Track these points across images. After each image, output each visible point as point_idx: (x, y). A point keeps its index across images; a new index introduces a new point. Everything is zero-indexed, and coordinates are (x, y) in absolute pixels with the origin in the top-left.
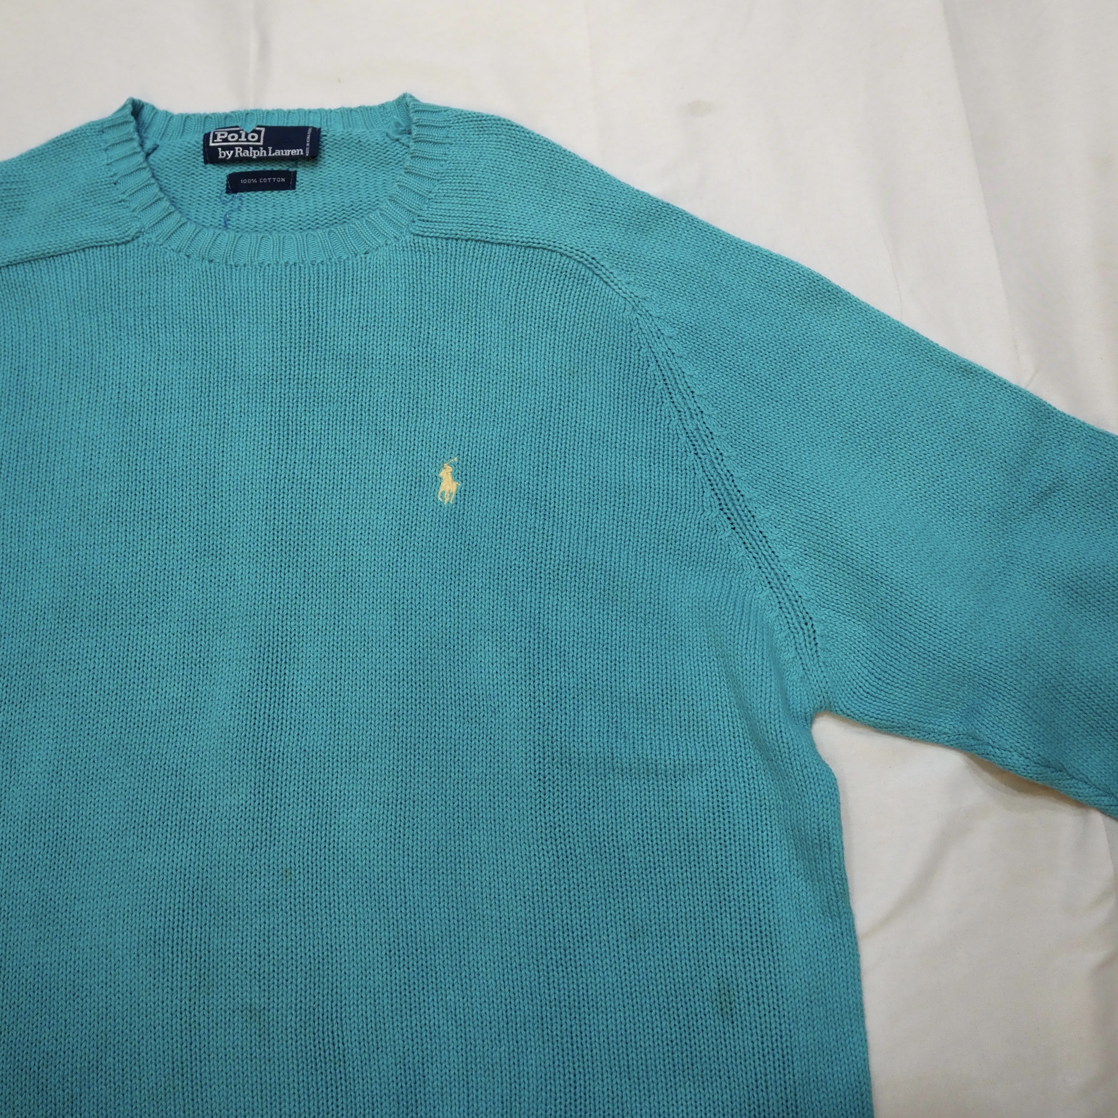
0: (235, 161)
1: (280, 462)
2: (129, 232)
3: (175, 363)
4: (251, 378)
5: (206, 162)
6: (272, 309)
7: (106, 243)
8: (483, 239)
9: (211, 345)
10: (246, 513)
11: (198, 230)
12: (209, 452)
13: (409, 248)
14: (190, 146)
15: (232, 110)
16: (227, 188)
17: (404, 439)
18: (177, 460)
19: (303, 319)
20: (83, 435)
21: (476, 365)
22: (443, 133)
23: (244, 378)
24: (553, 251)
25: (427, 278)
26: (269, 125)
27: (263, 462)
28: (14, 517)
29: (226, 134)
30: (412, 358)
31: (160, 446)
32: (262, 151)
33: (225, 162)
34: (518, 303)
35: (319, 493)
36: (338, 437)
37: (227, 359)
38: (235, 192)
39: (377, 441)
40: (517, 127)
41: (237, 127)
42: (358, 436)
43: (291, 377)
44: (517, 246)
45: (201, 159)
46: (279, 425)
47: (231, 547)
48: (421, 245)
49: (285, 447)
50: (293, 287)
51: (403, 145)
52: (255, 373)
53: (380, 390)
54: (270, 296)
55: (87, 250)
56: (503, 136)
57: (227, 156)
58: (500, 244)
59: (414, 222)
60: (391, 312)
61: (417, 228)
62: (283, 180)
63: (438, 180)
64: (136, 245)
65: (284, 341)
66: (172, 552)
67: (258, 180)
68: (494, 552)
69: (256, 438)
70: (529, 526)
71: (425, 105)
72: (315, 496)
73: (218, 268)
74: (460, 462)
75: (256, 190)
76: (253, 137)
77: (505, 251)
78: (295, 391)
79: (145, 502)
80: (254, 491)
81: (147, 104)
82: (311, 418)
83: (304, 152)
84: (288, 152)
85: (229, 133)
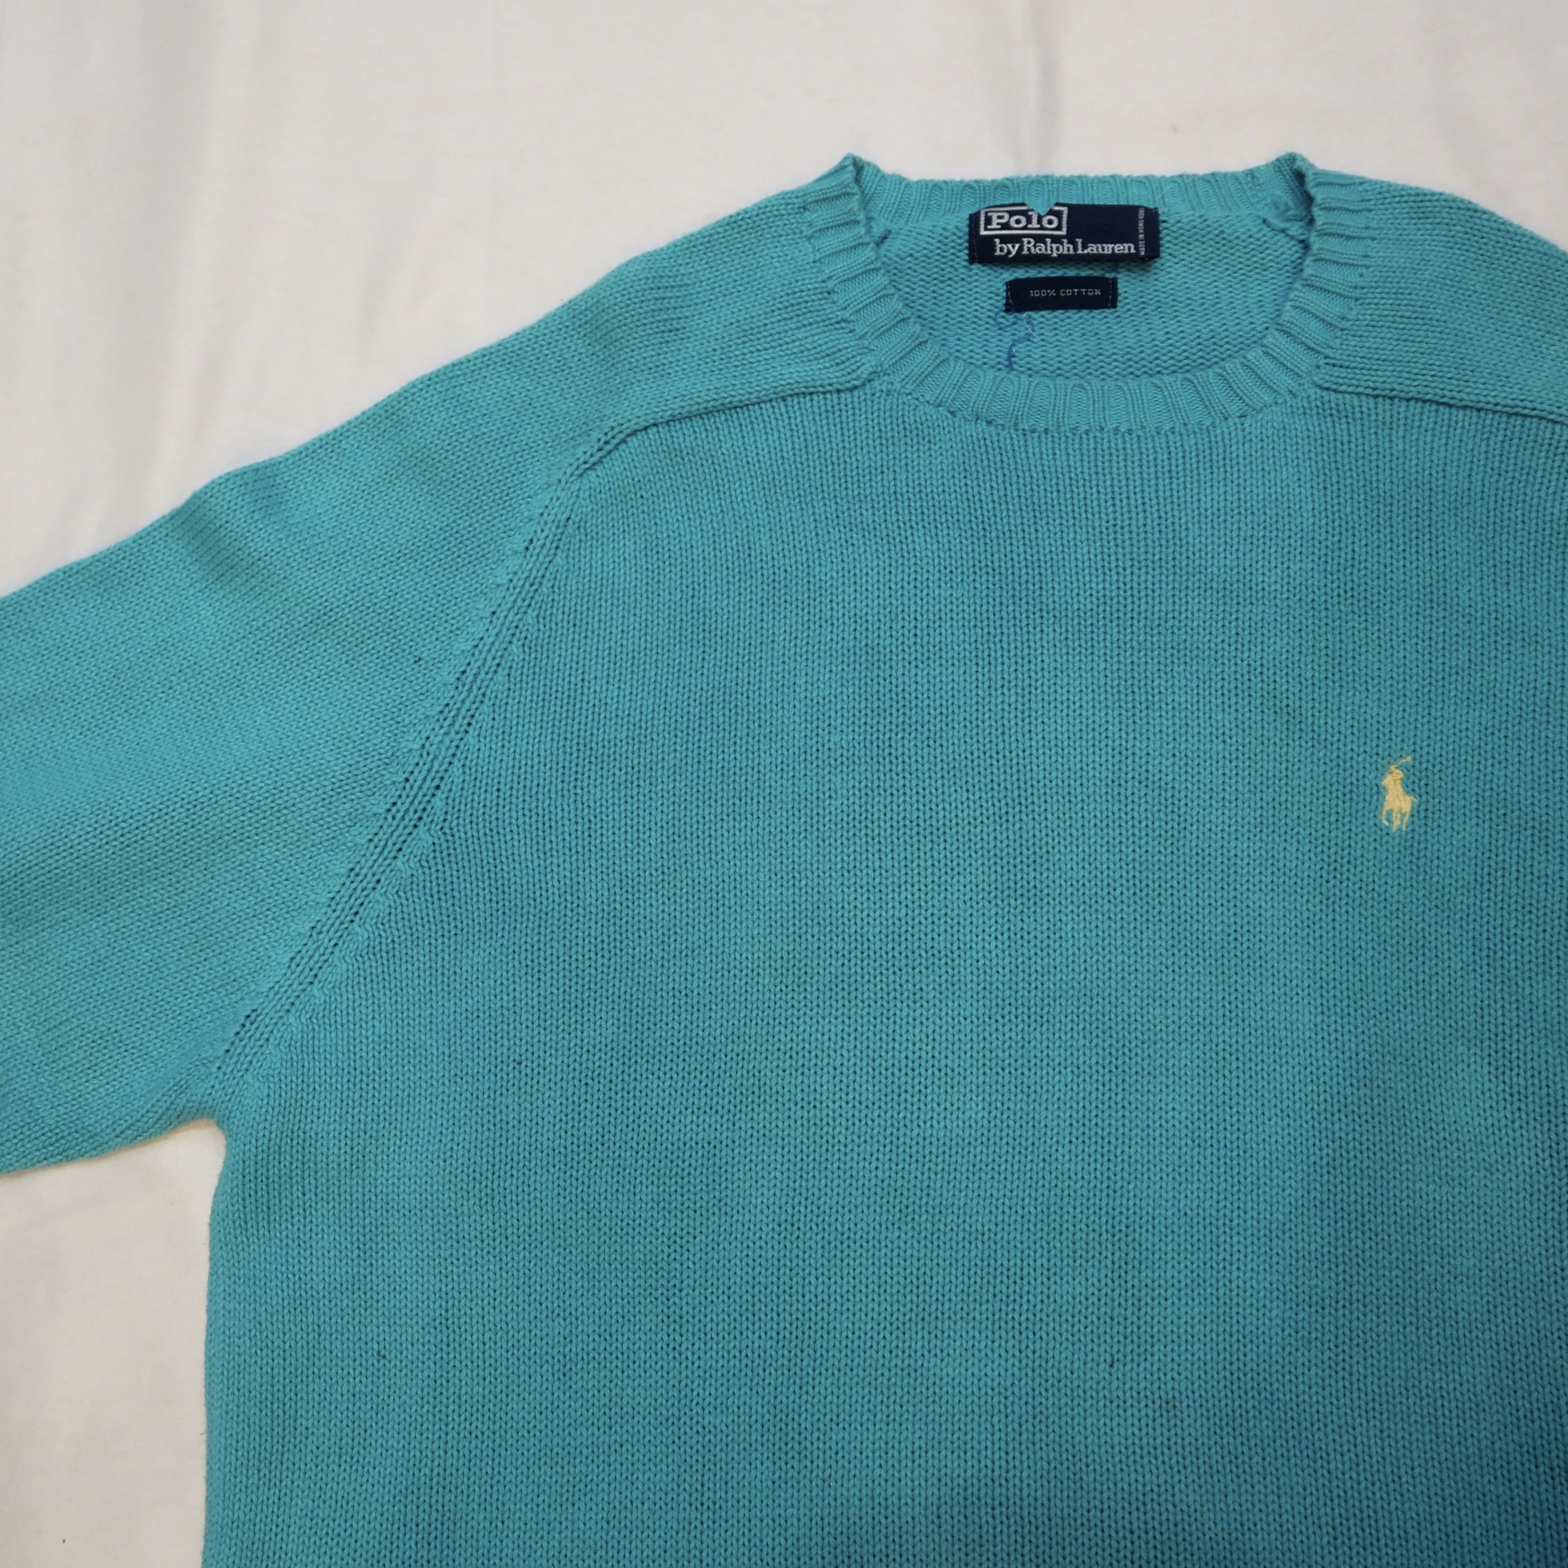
0: (1021, 260)
1: (1124, 752)
2: (859, 372)
3: (943, 585)
4: (1070, 614)
5: (972, 260)
6: (1099, 505)
7: (821, 389)
8: (1437, 398)
9: (1000, 559)
10: (1074, 832)
11: (967, 371)
12: (1007, 731)
13: (1315, 411)
14: (946, 234)
15: (1008, 176)
16: (1007, 304)
17: (1322, 722)
18: (956, 741)
19: (1149, 521)
20: (803, 695)
21: (1435, 605)
22: (1361, 220)
23: (1058, 615)
24: (1554, 422)
25: (1346, 461)
26: (1074, 202)
27: (1097, 751)
28: (701, 820)
29: (1007, 216)
30: (1329, 591)
31: (927, 718)
32: (1066, 245)
33: (1005, 261)
34: (1499, 505)
35: (1190, 804)
36: (1213, 715)
37: (1027, 582)
38: (1020, 310)
39: (1278, 724)
40: (1484, 212)
41: (1023, 204)
42: (1247, 715)
43: (1135, 615)
44: (1495, 412)
45: (964, 255)
46: (1119, 692)
47: (1051, 884)
48: (1333, 405)
49: (1130, 729)
50: (1129, 469)
51: (1292, 238)
52: (1076, 606)
53: (1278, 641)
54: (1094, 483)
55: (789, 398)
56: (1458, 228)
57: (1009, 252)
58: (1465, 407)
59: (1318, 367)
60: (1289, 515)
61: (1327, 378)
62: (1098, 292)
63: (1357, 299)
64: (869, 391)
65: (1120, 557)
66: (956, 888)
67: (1057, 292)
68: (1478, 912)
69: (1084, 713)
70: (1536, 874)
71: (1325, 174)
72: (1183, 810)
73: (1003, 434)
74: (1417, 764)
75: (1054, 308)
76: (1050, 222)
77: (1474, 420)
78: (1142, 638)
79: (908, 806)
80: (1085, 798)
81: (869, 164)
82: (1170, 683)
83: (1136, 248)
84: (1108, 249)
85: (1012, 214)
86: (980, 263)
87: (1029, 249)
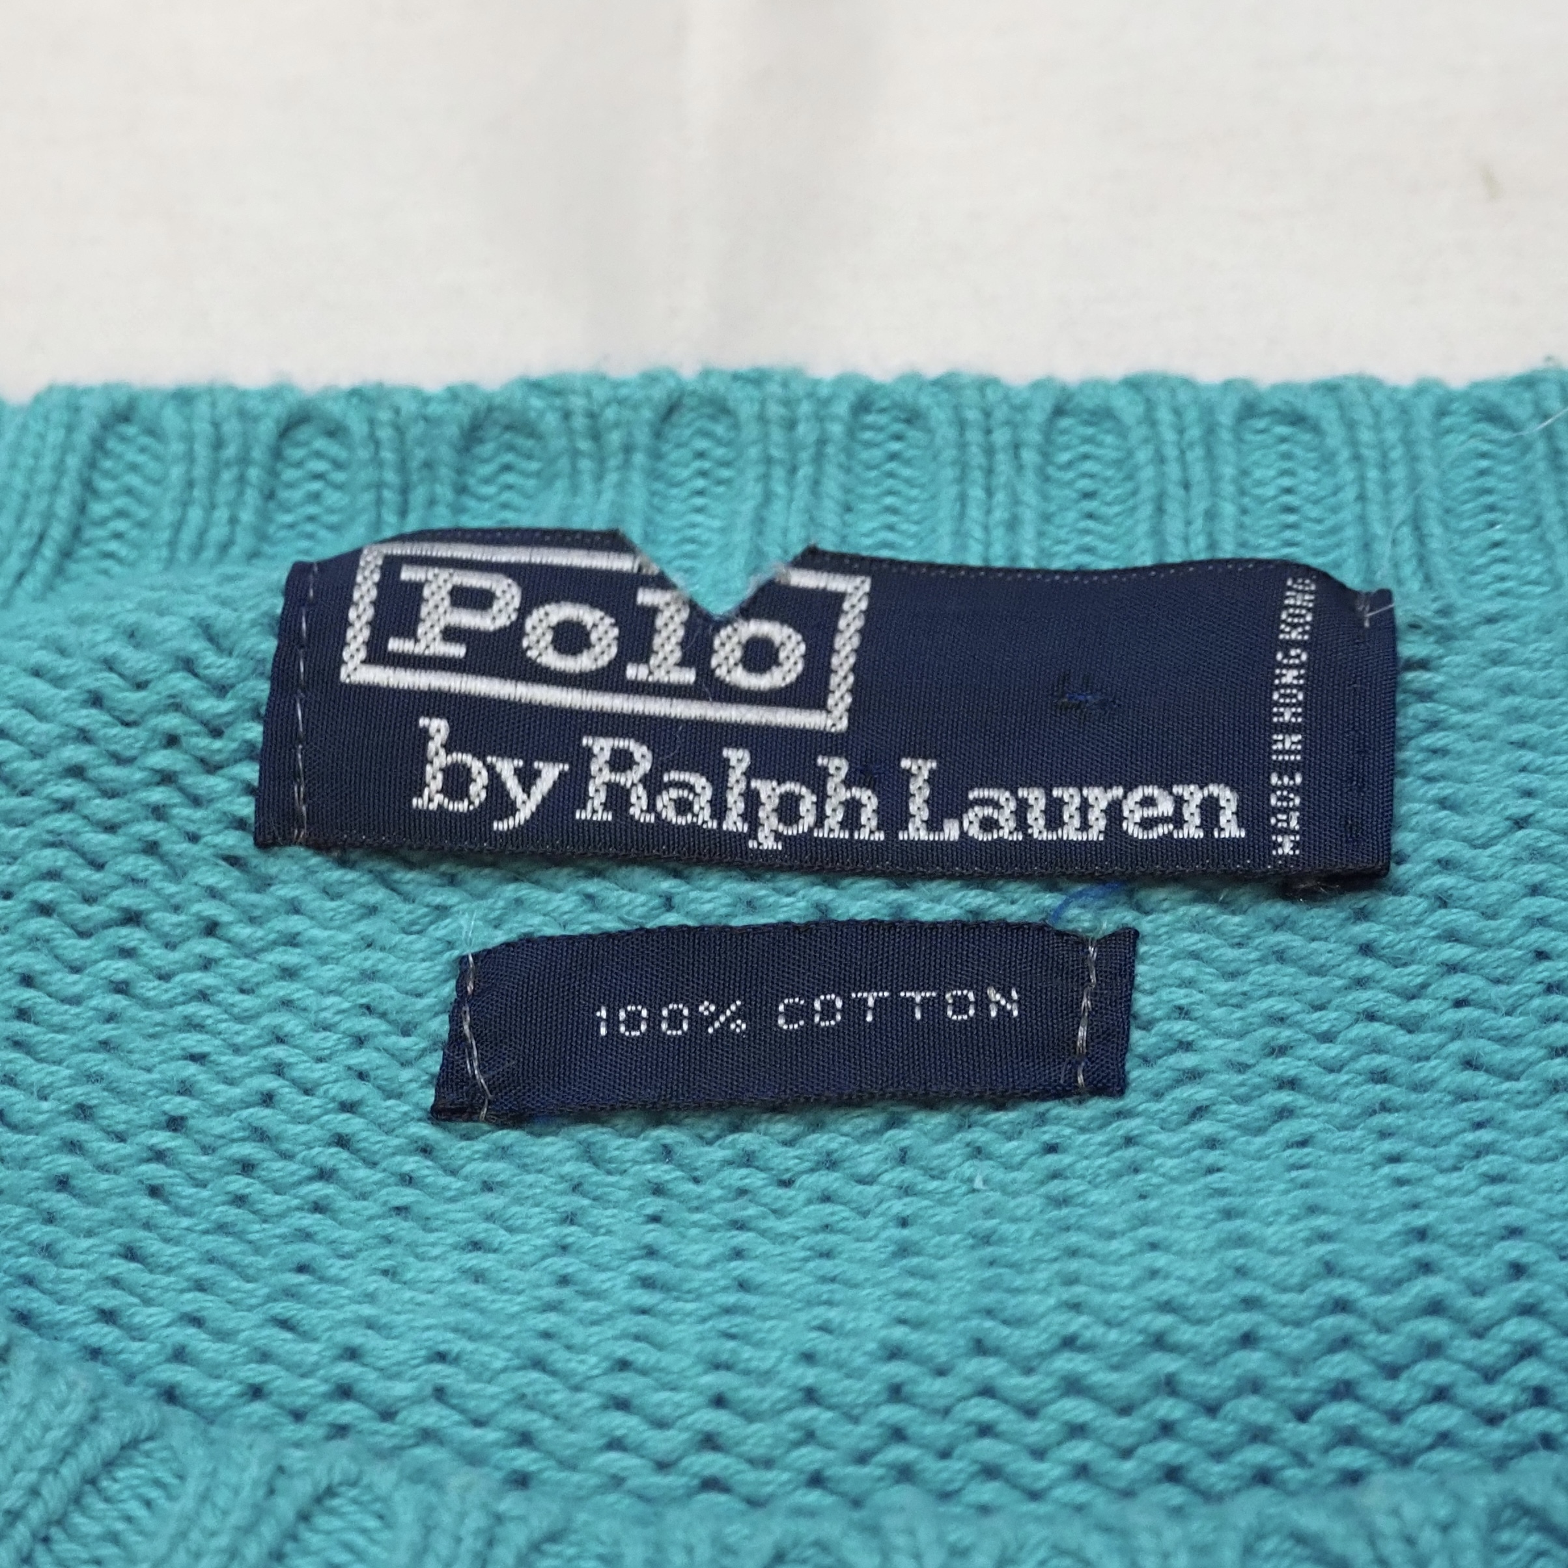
5: (273, 826)
29: (508, 594)
41: (613, 541)
45: (233, 790)
57: (499, 802)
86: (318, 846)
87: (618, 797)
